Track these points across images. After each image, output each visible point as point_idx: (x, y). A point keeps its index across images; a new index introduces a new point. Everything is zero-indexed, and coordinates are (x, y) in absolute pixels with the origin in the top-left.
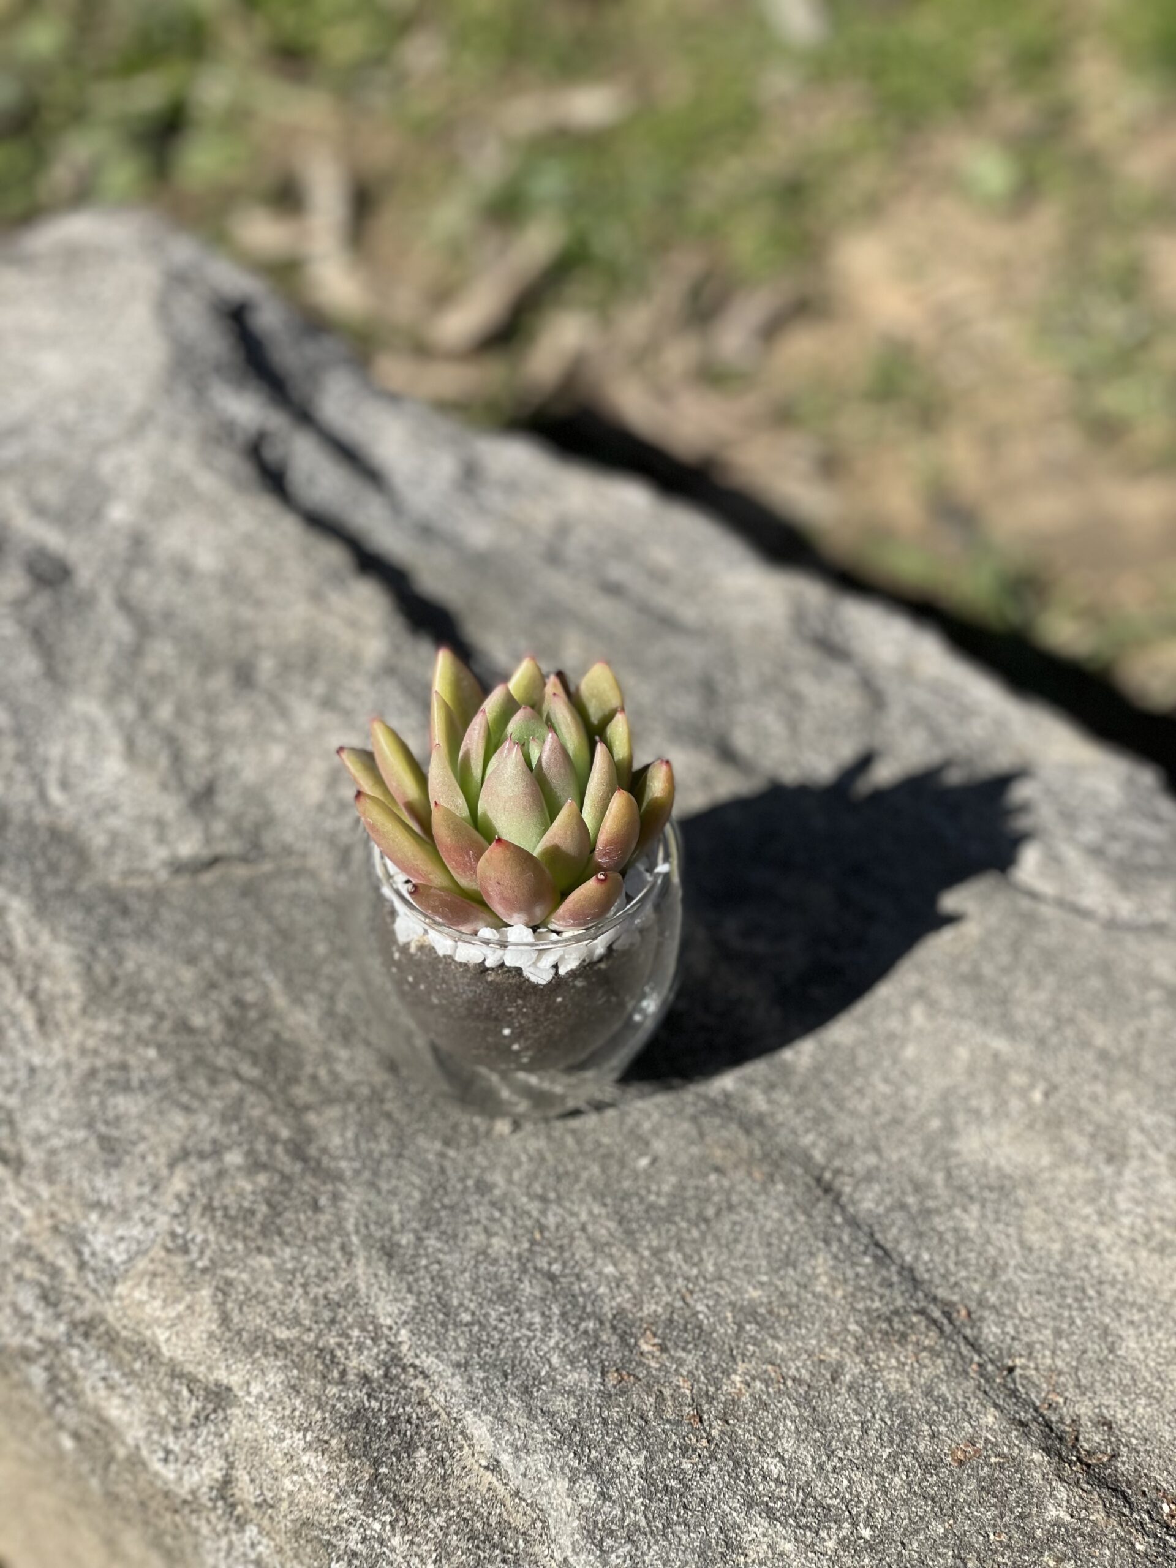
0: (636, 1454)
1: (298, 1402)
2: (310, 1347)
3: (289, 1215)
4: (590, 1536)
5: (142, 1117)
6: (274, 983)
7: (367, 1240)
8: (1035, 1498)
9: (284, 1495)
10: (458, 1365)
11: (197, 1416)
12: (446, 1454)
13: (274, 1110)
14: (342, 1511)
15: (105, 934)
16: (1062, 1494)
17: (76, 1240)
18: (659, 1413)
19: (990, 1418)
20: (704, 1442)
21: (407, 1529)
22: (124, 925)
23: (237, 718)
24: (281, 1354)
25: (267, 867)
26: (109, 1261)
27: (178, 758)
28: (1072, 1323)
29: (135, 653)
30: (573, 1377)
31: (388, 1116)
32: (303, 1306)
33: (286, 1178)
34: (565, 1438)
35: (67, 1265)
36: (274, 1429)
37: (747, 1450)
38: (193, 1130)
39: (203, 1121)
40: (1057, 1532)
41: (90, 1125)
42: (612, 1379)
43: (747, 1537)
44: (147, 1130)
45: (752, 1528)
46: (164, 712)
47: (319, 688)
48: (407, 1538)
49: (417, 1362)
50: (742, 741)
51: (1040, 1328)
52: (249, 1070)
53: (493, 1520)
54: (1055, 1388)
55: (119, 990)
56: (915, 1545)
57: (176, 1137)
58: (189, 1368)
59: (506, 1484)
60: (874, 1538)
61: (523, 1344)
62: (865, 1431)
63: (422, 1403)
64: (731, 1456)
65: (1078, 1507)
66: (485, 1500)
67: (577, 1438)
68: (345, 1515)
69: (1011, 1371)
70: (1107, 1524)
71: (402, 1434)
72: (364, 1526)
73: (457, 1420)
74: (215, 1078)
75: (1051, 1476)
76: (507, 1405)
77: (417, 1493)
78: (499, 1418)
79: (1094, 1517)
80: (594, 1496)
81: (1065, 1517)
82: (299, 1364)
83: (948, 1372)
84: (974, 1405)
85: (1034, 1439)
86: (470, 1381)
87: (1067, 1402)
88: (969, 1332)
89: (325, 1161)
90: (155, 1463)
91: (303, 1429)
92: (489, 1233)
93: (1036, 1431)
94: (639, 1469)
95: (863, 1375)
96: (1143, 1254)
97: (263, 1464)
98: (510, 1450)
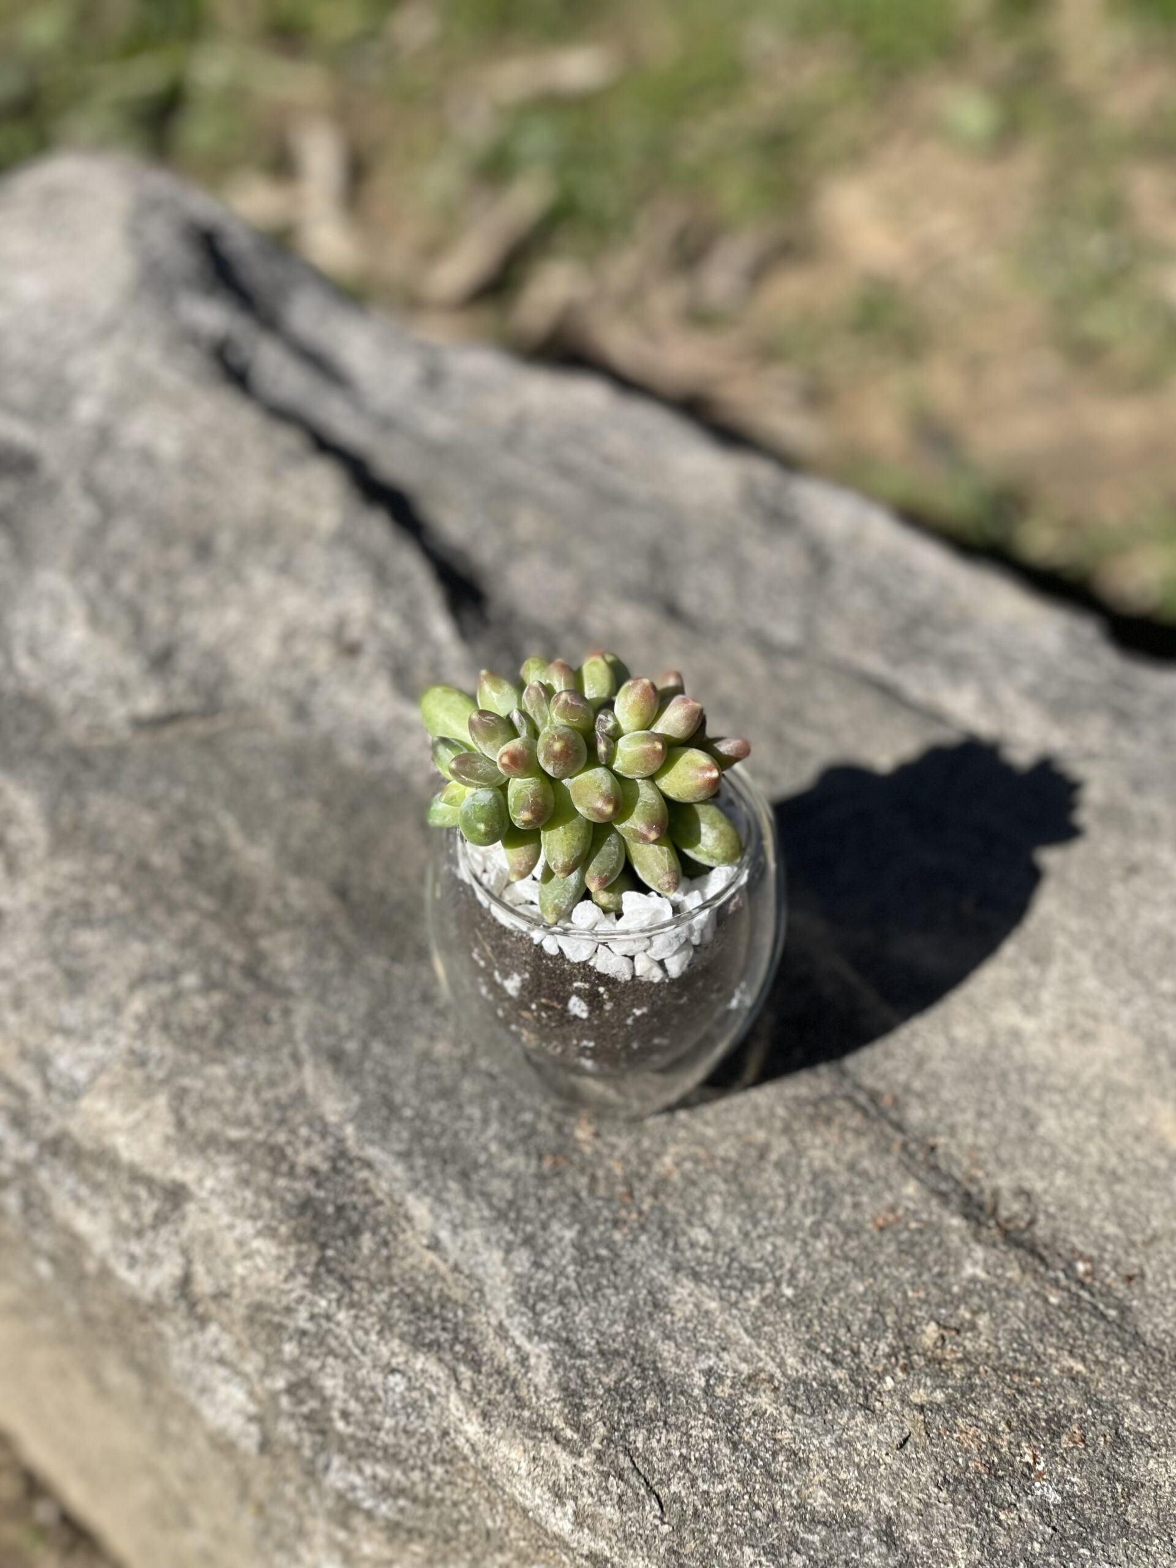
0: (569, 1227)
1: (249, 1195)
2: (260, 1145)
3: (242, 1029)
4: (523, 1300)
5: (106, 949)
6: (229, 822)
7: (316, 1048)
8: (953, 1258)
9: (236, 1280)
10: (400, 1155)
11: (156, 1217)
12: (390, 1237)
13: (229, 936)
14: (291, 1291)
15: (69, 784)
16: (979, 1253)
17: (41, 1062)
18: (592, 1191)
19: (911, 1188)
20: (634, 1216)
21: (352, 1305)
22: (86, 777)
23: (195, 586)
24: (233, 1152)
25: (223, 722)
26: (73, 1082)
27: (139, 623)
28: (993, 1105)
29: (98, 532)
30: (508, 1163)
31: (337, 940)
32: (255, 1109)
33: (240, 997)
34: (502, 1216)
35: (33, 1086)
36: (225, 1219)
37: (675, 1222)
38: (151, 957)
39: (160, 948)
40: (973, 1288)
41: (54, 955)
42: (547, 1164)
43: (673, 1298)
44: (109, 959)
45: (678, 1289)
46: (126, 583)
47: (274, 554)
48: (353, 1312)
49: (361, 1154)
51: (963, 1111)
52: (206, 903)
53: (435, 1295)
54: (978, 1164)
55: (82, 835)
56: (836, 1303)
57: (135, 966)
58: (147, 1169)
59: (445, 1261)
60: (795, 1296)
61: (462, 1134)
62: (789, 1201)
63: (368, 1191)
64: (660, 1227)
65: (995, 1266)
66: (427, 1277)
67: (512, 1215)
68: (294, 1295)
69: (933, 1149)
70: (1022, 1280)
71: (348, 1220)
72: (312, 1304)
73: (400, 1204)
74: (172, 909)
75: (969, 1239)
76: (446, 1188)
77: (362, 1273)
78: (439, 1200)
79: (1009, 1274)
80: (527, 1265)
81: (982, 1274)
82: (250, 1159)
83: (871, 1149)
84: (896, 1177)
85: (953, 1207)
86: (411, 1168)
87: (988, 1175)
88: (894, 1115)
89: (278, 982)
90: (122, 1271)
91: (253, 1218)
92: (432, 1038)
93: (955, 1199)
94: (572, 1240)
95: (789, 1154)
96: (1065, 1044)
97: (217, 1254)
98: (449, 1226)
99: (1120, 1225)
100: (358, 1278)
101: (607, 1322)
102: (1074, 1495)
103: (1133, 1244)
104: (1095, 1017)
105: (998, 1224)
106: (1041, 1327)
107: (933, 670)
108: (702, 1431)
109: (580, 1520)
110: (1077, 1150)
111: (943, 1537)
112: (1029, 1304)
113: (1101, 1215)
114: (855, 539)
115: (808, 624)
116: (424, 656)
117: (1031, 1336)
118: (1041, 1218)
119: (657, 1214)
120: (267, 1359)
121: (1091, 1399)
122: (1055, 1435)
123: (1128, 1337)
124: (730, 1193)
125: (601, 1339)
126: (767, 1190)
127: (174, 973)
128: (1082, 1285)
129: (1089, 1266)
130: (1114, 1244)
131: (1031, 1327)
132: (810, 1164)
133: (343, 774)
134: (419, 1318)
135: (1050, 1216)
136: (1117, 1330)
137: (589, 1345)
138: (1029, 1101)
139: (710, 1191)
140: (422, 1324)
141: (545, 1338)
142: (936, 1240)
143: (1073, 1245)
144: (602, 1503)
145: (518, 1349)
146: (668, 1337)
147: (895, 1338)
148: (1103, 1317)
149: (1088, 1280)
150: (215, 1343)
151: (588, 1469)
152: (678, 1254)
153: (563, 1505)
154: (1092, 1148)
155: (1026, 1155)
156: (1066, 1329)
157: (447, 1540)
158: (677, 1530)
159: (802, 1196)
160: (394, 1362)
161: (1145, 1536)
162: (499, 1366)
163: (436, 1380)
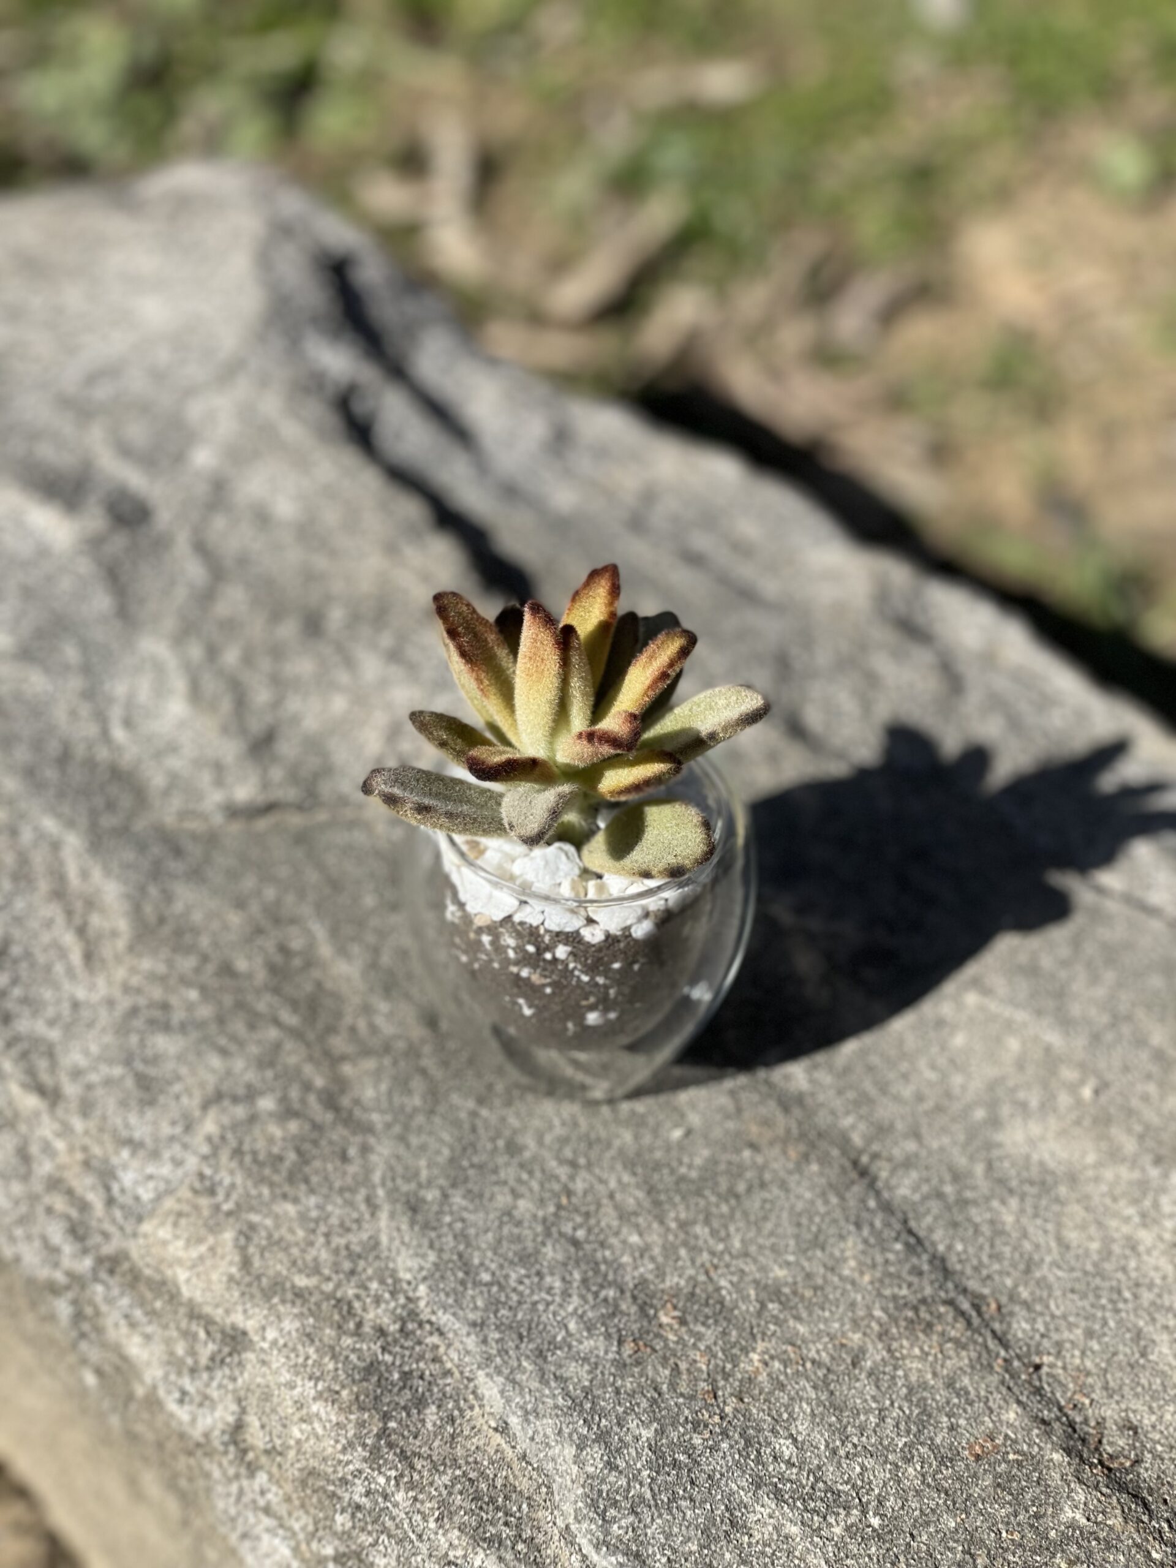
0: (646, 1425)
1: (311, 1351)
2: (328, 1297)
3: (317, 1164)
4: (594, 1505)
5: (180, 1058)
6: (319, 931)
7: (393, 1194)
8: (1051, 1498)
9: (292, 1442)
10: (474, 1324)
11: (212, 1359)
12: (456, 1413)
13: (311, 1059)
14: (348, 1463)
15: (157, 873)
16: (1080, 1496)
17: (106, 1175)
18: (673, 1386)
19: (1012, 1414)
20: (717, 1419)
21: (411, 1486)
22: (175, 866)
23: (302, 666)
24: (299, 1302)
25: (322, 816)
26: (137, 1199)
27: (241, 701)
28: (1105, 1323)
29: (207, 597)
30: (588, 1344)
31: (423, 1072)
32: (324, 1255)
33: (317, 1127)
34: (576, 1405)
35: (95, 1199)
36: (286, 1376)
37: (759, 1430)
38: (229, 1073)
39: (239, 1064)
40: (1071, 1534)
41: (128, 1062)
42: (628, 1349)
43: (753, 1517)
44: (184, 1071)
45: (758, 1508)
46: (231, 656)
47: (386, 640)
48: (411, 1494)
49: (434, 1319)
50: (813, 718)
51: (1071, 1326)
52: (290, 1018)
53: (499, 1483)
54: (1082, 1389)
55: (166, 930)
56: (924, 1538)
57: (211, 1080)
58: (208, 1310)
59: (514, 1447)
60: (882, 1527)
61: (541, 1307)
62: (882, 1419)
63: (436, 1360)
64: (743, 1434)
65: (1096, 1511)
66: (492, 1462)
67: (588, 1406)
68: (351, 1467)
69: (1037, 1368)
70: (1124, 1530)
71: (414, 1390)
72: (369, 1479)
73: (470, 1380)
74: (254, 1023)
75: (1070, 1477)
76: (520, 1368)
77: (424, 1450)
78: (511, 1381)
79: (1111, 1522)
80: (600, 1465)
81: (1081, 1520)
82: (315, 1313)
83: (972, 1365)
84: (996, 1399)
85: (1055, 1438)
86: (485, 1341)
87: (1093, 1403)
88: (998, 1326)
89: (357, 1113)
90: (171, 1404)
91: (315, 1378)
92: (516, 1195)
93: (1058, 1430)
94: (649, 1440)
95: (884, 1362)
97: (274, 1411)
98: (520, 1412)
100: (420, 1456)
101: (681, 1539)
105: (1102, 1462)
118: (1148, 1457)
119: (740, 1419)
120: (316, 1522)
124: (819, 1402)
126: (859, 1402)
132: (907, 1377)
134: (481, 1508)
135: (1156, 1456)
138: (1142, 1322)
139: (798, 1397)
140: (484, 1516)
141: (612, 1549)
142: (1035, 1476)
145: (585, 1557)
146: (744, 1562)
152: (760, 1467)
155: (1135, 1384)
159: (896, 1412)
160: (451, 1554)
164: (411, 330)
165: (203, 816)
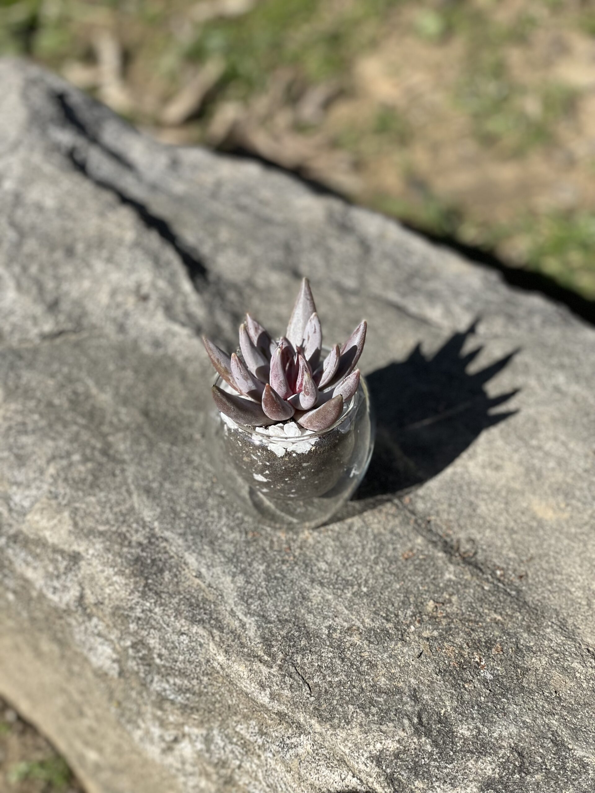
0: (261, 564)
1: (110, 556)
2: (114, 533)
3: (102, 479)
4: (242, 598)
5: (34, 444)
6: (90, 383)
7: (138, 487)
8: (440, 571)
9: (106, 596)
10: (180, 534)
11: (66, 568)
12: (178, 573)
13: (93, 436)
14: (132, 599)
15: (12, 367)
16: (452, 568)
17: (7, 499)
18: (271, 548)
19: (419, 540)
20: (292, 558)
21: (161, 605)
22: (19, 363)
23: (67, 270)
24: (101, 536)
25: (85, 335)
26: (23, 507)
27: (41, 289)
28: (456, 500)
29: (18, 245)
30: (232, 536)
31: (145, 435)
32: (111, 516)
33: (100, 464)
34: (230, 560)
35: (4, 511)
36: (100, 568)
37: (311, 560)
38: (57, 447)
39: (61, 443)
40: (449, 584)
41: (10, 449)
42: (250, 536)
43: (312, 595)
44: (36, 449)
45: (314, 590)
46: (34, 269)
47: (105, 254)
48: (162, 608)
49: (162, 535)
50: (304, 269)
51: (442, 504)
52: (82, 421)
53: (200, 598)
54: (450, 528)
55: (20, 391)
56: (387, 593)
57: (49, 452)
58: (61, 546)
59: (204, 582)
60: (368, 591)
61: (210, 524)
62: (364, 549)
63: (166, 552)
64: (304, 563)
65: (459, 574)
66: (196, 590)
67: (235, 560)
68: (134, 601)
69: (429, 522)
70: (472, 579)
71: (158, 566)
72: (143, 605)
73: (182, 558)
74: (65, 425)
75: (447, 562)
76: (203, 549)
77: (166, 590)
78: (200, 554)
79: (466, 577)
80: (243, 582)
81: (453, 578)
82: (110, 540)
83: (401, 523)
84: (412, 536)
85: (439, 548)
86: (186, 540)
87: (454, 533)
88: (410, 507)
89: (118, 456)
90: (50, 595)
91: (113, 567)
92: (193, 480)
93: (440, 544)
94: (263, 570)
95: (362, 527)
96: (488, 472)
97: (96, 584)
98: (205, 566)
99: (516, 553)
100: (164, 592)
101: (281, 607)
102: (499, 675)
103: (522, 561)
104: (502, 459)
105: (460, 555)
106: (481, 600)
107: (421, 299)
108: (327, 653)
109: (273, 697)
110: (495, 520)
111: (440, 696)
112: (475, 590)
113: (507, 549)
114: (382, 237)
115: (361, 278)
116: (179, 299)
117: (477, 605)
118: (480, 551)
119: (302, 557)
120: (121, 632)
121: (504, 632)
122: (489, 649)
123: (521, 604)
124: (336, 546)
125: (279, 615)
126: (353, 544)
127: (68, 454)
128: (499, 580)
129: (502, 572)
130: (514, 562)
131: (477, 601)
132: (373, 531)
133: (143, 357)
134: (193, 609)
135: (484, 550)
136: (516, 601)
137: (273, 617)
138: (472, 498)
139: (326, 545)
140: (195, 612)
141: (253, 615)
142: (432, 563)
143: (495, 563)
144: (283, 689)
145: (241, 620)
146: (310, 612)
147: (414, 608)
148: (509, 594)
149: (502, 578)
150: (96, 627)
151: (276, 673)
152: (313, 574)
153: (265, 690)
154: (502, 519)
155: (472, 523)
156: (493, 601)
157: (210, 712)
158: (318, 699)
159: (369, 546)
160: (183, 629)
161: (531, 692)
162: (232, 629)
163: (203, 637)
164: (99, 122)
165: (30, 341)
